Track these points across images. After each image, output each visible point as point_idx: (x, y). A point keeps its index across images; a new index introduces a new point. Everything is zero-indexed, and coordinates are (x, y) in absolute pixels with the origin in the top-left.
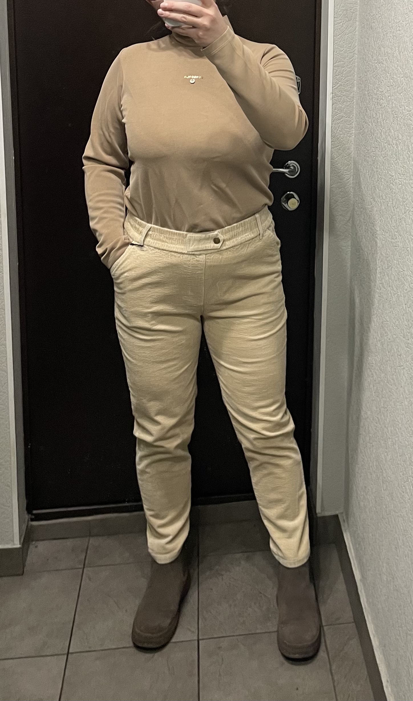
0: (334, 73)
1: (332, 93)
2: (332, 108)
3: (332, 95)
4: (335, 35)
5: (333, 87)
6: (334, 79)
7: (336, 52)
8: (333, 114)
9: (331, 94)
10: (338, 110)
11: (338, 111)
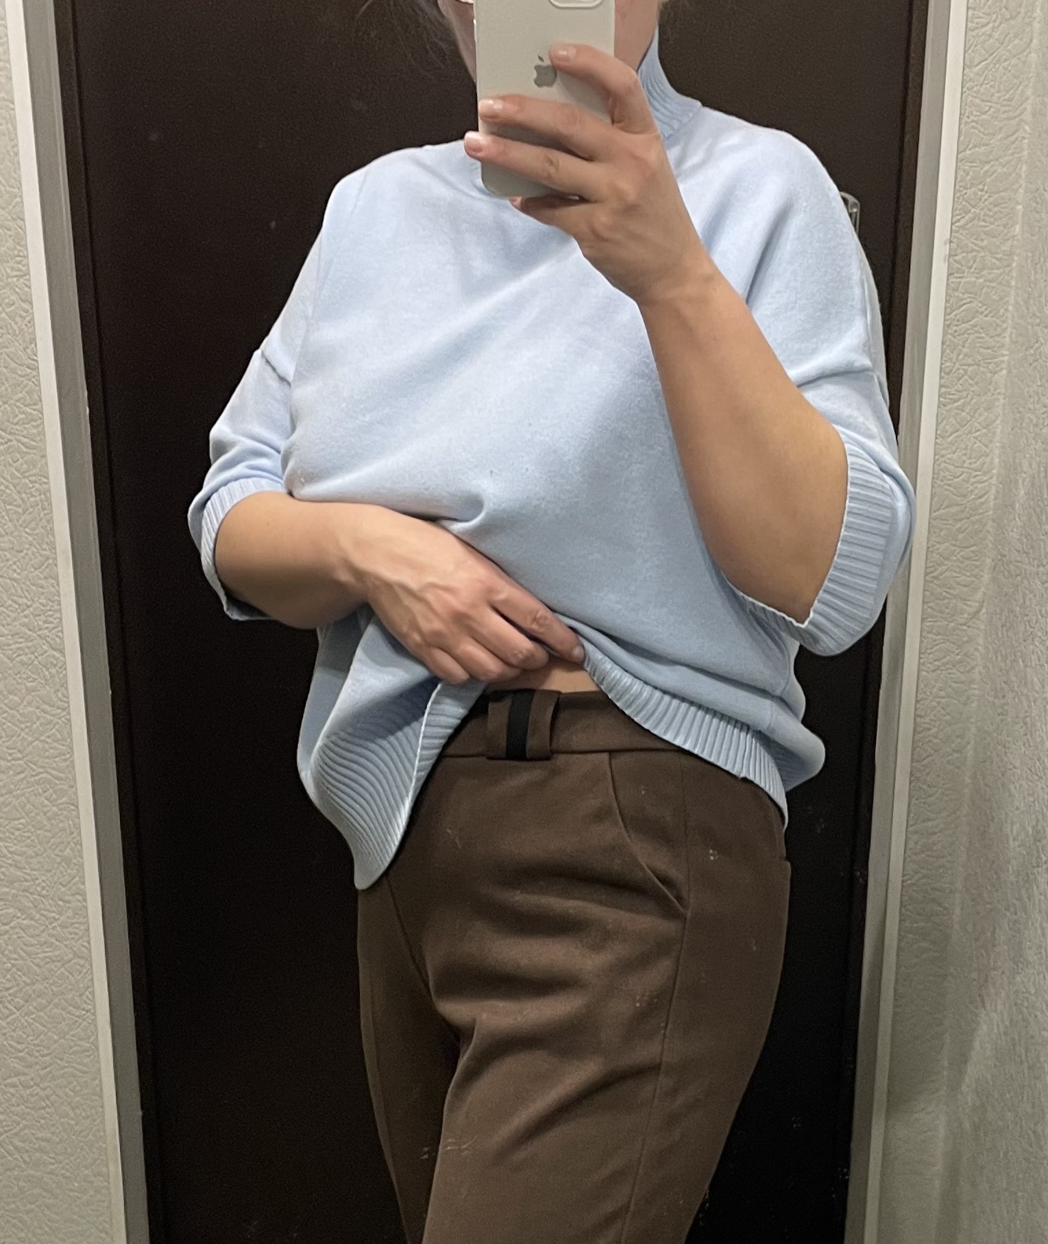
0: (959, 179)
1: (951, 242)
2: (947, 284)
3: (948, 246)
4: (968, 63)
5: (952, 224)
6: (958, 198)
7: (968, 117)
8: (948, 305)
9: (945, 244)
10: (964, 294)
11: (966, 296)
